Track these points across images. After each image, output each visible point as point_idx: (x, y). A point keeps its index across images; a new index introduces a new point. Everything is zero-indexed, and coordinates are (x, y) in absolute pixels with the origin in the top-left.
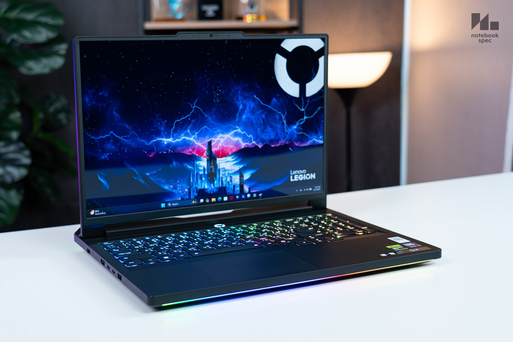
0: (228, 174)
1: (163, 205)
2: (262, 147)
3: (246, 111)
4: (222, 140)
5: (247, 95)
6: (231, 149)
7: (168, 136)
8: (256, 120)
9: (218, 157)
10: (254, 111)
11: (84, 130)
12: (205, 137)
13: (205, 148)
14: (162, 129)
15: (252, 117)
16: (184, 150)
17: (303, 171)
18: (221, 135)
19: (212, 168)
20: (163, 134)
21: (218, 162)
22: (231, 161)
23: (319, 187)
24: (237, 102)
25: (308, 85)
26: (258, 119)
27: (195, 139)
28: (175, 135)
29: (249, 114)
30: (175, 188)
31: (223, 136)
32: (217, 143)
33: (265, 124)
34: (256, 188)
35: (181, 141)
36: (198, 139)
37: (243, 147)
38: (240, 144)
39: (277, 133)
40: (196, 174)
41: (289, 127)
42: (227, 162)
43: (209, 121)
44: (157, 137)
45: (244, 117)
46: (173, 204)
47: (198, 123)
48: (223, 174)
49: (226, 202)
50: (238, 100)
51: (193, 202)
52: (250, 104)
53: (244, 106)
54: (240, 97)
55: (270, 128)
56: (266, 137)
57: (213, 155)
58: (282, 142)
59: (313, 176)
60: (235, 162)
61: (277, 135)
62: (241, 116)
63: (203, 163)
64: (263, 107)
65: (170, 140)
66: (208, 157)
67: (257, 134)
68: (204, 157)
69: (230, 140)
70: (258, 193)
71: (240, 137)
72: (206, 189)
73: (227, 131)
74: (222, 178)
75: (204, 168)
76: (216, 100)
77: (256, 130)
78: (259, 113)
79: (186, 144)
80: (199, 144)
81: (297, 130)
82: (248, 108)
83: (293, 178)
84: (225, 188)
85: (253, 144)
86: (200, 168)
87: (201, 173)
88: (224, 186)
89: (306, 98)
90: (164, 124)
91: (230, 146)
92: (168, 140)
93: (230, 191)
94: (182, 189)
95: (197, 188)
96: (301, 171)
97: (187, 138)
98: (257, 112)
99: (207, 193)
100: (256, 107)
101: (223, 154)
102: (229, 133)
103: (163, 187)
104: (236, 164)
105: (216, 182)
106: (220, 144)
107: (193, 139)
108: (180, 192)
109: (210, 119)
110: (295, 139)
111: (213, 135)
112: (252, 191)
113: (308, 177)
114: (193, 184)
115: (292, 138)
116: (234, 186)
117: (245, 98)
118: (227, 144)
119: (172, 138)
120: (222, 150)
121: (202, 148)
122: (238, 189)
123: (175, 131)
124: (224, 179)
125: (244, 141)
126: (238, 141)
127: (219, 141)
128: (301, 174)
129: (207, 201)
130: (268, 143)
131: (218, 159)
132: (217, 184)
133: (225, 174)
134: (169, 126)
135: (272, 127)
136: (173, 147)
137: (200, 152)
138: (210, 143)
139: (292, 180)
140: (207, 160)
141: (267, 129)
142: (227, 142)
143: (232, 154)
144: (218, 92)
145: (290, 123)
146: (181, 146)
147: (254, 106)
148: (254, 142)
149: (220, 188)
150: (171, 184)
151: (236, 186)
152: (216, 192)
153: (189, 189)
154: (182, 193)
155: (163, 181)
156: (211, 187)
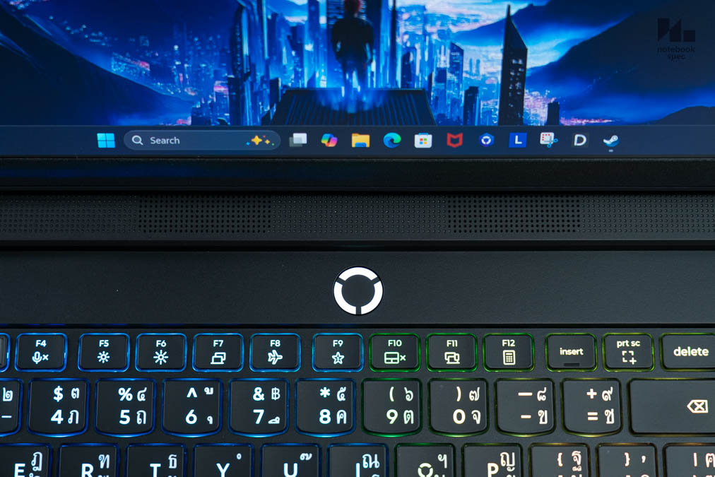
30: (161, 73)
34: (588, 111)
46: (156, 141)
70: (596, 133)
84: (424, 94)
88: (418, 85)
93: (447, 110)
94: (199, 80)
95: (276, 80)
99: (328, 108)
103: (102, 65)
108: (190, 92)
112: (564, 122)
114: (253, 67)
122: (490, 106)
149: (391, 94)
150: (137, 55)
151: (481, 94)
152: (374, 108)
153: (235, 86)
154: (198, 98)
155: (98, 38)
156: (348, 85)
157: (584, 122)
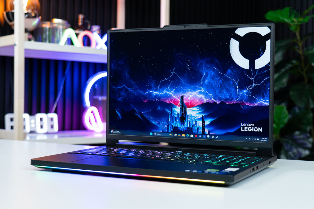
0: (194, 119)
1: (151, 134)
2: (219, 103)
3: (208, 77)
4: (191, 96)
5: (209, 66)
6: (197, 103)
7: (156, 90)
8: (215, 84)
9: (187, 107)
10: (214, 77)
11: (110, 83)
12: (179, 93)
13: (179, 100)
14: (153, 85)
15: (213, 82)
16: (166, 100)
17: (252, 125)
18: (190, 92)
19: (183, 114)
20: (153, 88)
21: (187, 110)
22: (196, 111)
23: (266, 139)
24: (202, 71)
25: (256, 61)
26: (217, 84)
27: (173, 93)
28: (160, 90)
29: (210, 80)
30: (159, 123)
31: (192, 93)
32: (187, 97)
33: (222, 87)
34: (213, 132)
35: (164, 94)
36: (175, 93)
37: (205, 102)
38: (203, 100)
39: (231, 94)
40: (173, 116)
41: (241, 91)
42: (193, 111)
43: (182, 82)
44: (149, 90)
45: (206, 81)
46: (157, 134)
47: (175, 83)
48: (190, 119)
49: (192, 138)
50: (202, 69)
51: (170, 135)
52: (211, 73)
53: (207, 74)
54: (204, 68)
55: (226, 90)
56: (222, 97)
57: (184, 105)
58: (235, 101)
59: (260, 130)
60: (199, 112)
61: (231, 96)
62: (204, 80)
63: (177, 110)
64: (221, 75)
65: (157, 93)
66: (181, 106)
67: (216, 94)
68: (178, 106)
69: (196, 96)
70: (215, 136)
71: (203, 95)
72: (179, 127)
73: (194, 89)
74: (190, 121)
75: (178, 113)
76: (187, 68)
77: (215, 91)
78: (217, 79)
79: (167, 96)
80: (175, 97)
81: (247, 93)
82: (209, 75)
83: (244, 129)
84: (191, 128)
85: (212, 100)
86: (175, 113)
87: (176, 116)
88: (191, 127)
89: (255, 71)
90: (154, 82)
91: (196, 100)
92: (156, 92)
93: (195, 131)
94: (163, 125)
95: (173, 125)
96: (250, 124)
97: (168, 92)
98: (216, 79)
99: (179, 130)
100: (215, 75)
101: (191, 105)
102: (195, 91)
103: (152, 122)
104: (200, 113)
105: (185, 124)
106: (189, 99)
107: (172, 94)
109: (183, 81)
110: (245, 100)
111: (184, 92)
112: (211, 134)
113: (256, 129)
114: (170, 123)
115: (243, 99)
116: (198, 128)
117: (208, 68)
118: (194, 99)
119: (158, 92)
120: (191, 103)
121: (177, 100)
122: (200, 130)
123: (160, 87)
124: (191, 123)
125: (206, 98)
126: (202, 97)
127: (188, 96)
128: (250, 126)
129: (179, 135)
130: (224, 101)
131: (187, 108)
132: (186, 125)
133: (192, 119)
134: (157, 84)
135: (227, 89)
136: (158, 97)
137: (176, 102)
138: (182, 97)
139: (242, 130)
140: (180, 108)
141: (223, 91)
142: (194, 97)
143: (197, 106)
144: (189, 64)
145: (242, 88)
146: (164, 97)
147: (214, 74)
148: (213, 99)
149: (188, 128)
150: (156, 121)
151: (199, 129)
152: (185, 131)
153: (168, 126)
154: (163, 127)
155: (152, 118)
156: (182, 126)
157: (213, 134)
